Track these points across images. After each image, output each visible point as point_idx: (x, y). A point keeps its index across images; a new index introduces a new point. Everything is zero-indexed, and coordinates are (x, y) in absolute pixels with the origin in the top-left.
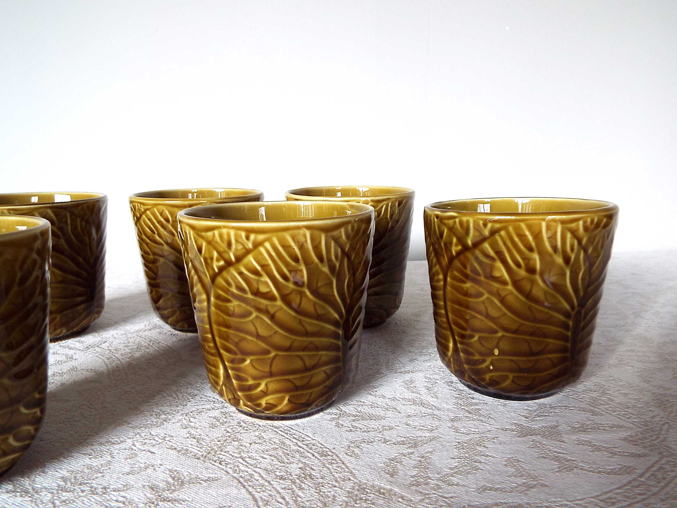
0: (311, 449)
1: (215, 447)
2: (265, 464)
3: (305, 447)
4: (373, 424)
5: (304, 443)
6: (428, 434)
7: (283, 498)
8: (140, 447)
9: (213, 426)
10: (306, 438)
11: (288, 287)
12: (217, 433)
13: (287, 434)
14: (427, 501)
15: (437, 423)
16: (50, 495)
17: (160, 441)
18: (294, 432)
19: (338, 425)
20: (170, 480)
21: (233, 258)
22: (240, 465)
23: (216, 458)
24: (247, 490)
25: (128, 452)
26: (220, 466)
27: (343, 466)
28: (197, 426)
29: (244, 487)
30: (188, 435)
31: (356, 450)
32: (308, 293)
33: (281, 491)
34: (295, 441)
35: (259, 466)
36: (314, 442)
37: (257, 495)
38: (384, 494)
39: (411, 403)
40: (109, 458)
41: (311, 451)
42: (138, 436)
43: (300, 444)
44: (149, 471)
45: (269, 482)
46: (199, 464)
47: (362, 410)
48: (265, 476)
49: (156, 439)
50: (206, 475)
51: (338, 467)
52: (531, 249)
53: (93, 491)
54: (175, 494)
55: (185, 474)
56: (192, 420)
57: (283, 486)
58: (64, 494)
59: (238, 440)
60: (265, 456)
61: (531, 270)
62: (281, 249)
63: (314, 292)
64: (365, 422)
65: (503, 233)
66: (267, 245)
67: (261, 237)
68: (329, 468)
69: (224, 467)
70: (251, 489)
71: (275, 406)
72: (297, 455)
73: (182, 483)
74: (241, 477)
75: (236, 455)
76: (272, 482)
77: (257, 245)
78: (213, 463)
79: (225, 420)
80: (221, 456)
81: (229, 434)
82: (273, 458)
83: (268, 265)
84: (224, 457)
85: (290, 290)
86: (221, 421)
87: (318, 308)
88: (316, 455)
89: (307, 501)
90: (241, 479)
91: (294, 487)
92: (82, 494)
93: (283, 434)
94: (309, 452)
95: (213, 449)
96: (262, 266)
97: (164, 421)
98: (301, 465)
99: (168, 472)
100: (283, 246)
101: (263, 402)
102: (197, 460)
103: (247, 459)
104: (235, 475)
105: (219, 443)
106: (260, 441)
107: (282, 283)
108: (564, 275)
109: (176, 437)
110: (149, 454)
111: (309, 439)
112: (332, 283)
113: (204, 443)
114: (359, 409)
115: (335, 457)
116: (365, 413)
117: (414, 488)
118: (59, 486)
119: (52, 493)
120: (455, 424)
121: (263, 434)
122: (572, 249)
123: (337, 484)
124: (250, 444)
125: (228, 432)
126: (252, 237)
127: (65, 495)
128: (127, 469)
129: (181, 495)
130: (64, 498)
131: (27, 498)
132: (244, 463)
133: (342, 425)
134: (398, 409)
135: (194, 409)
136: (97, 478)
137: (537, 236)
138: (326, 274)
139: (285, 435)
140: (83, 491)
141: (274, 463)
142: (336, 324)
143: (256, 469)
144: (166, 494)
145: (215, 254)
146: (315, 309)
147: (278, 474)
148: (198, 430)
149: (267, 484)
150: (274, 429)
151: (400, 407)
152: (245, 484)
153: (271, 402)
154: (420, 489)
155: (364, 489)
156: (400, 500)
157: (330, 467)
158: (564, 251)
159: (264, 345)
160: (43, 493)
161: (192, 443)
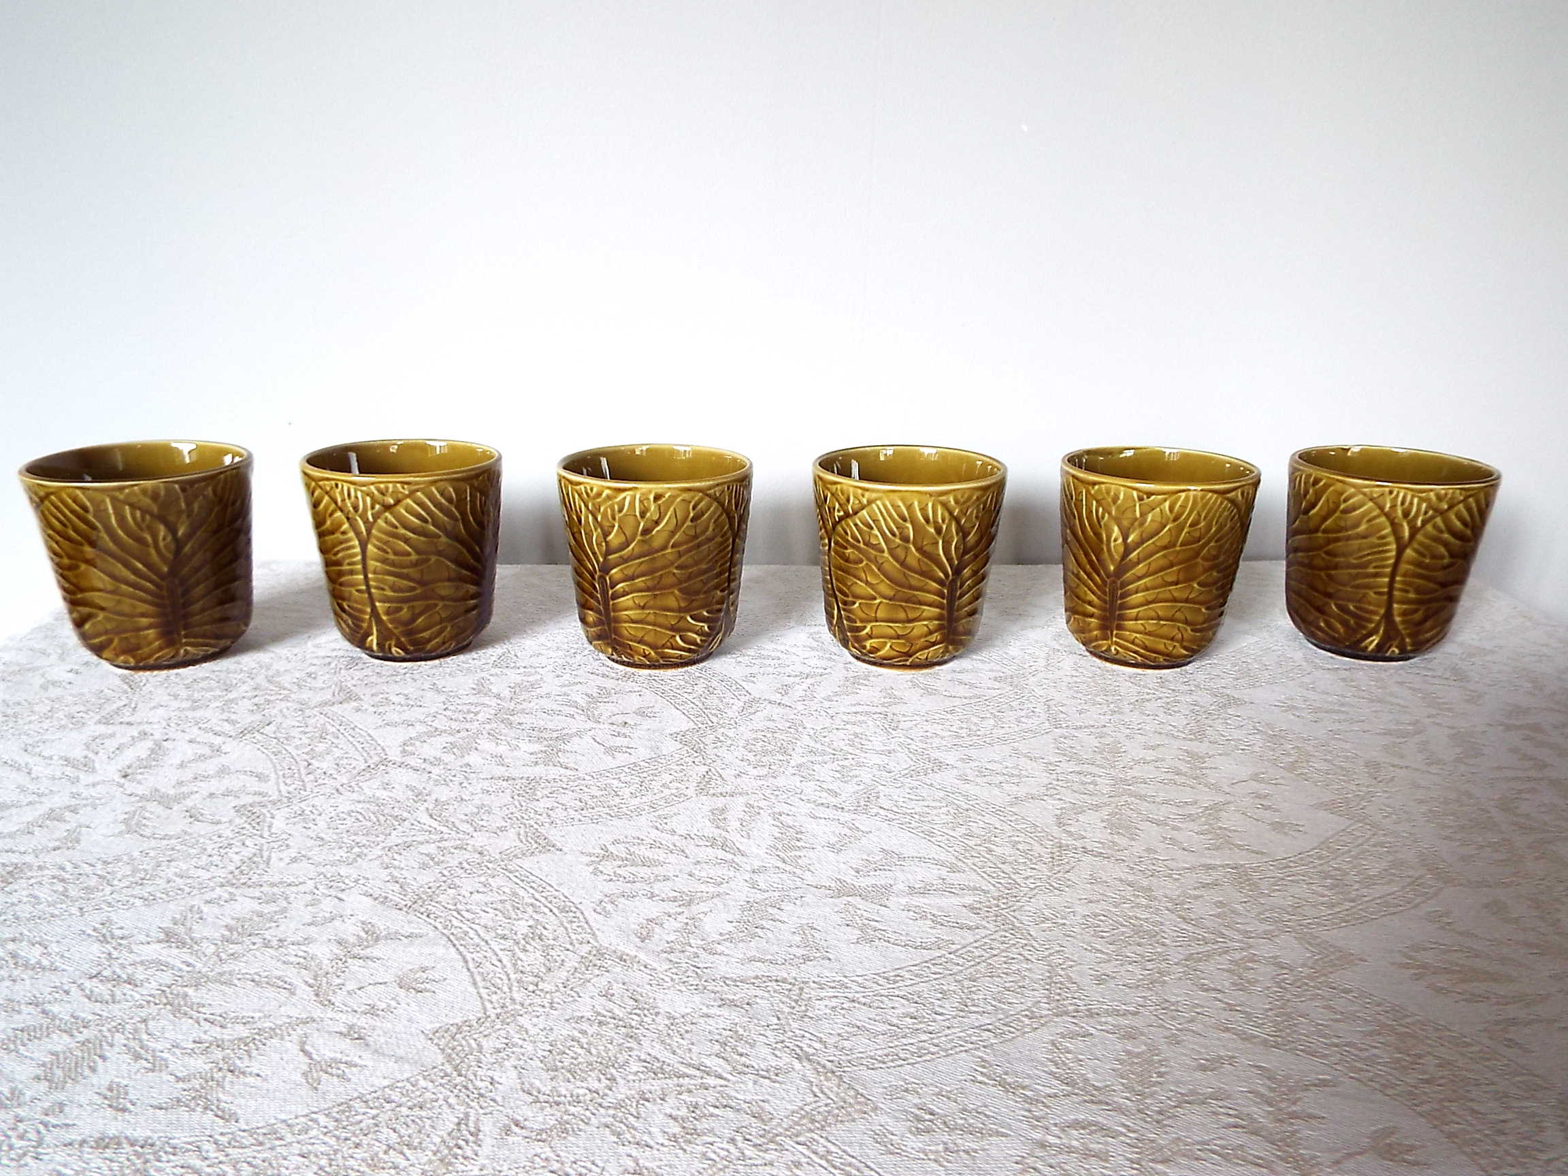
0: (550, 902)
1: (423, 896)
2: (485, 919)
3: (543, 900)
4: (643, 872)
5: (543, 894)
7: (500, 961)
8: (325, 891)
9: (424, 866)
10: (548, 888)
12: (427, 877)
13: (523, 881)
14: (674, 970)
15: (731, 874)
16: (213, 946)
17: (352, 885)
18: (534, 878)
19: (595, 872)
20: (363, 934)
22: (453, 919)
23: (423, 910)
24: (458, 949)
25: (309, 897)
26: (427, 919)
27: (586, 926)
28: (402, 866)
29: (454, 945)
30: (389, 878)
31: (609, 907)
33: (500, 952)
34: (531, 891)
35: (477, 921)
36: (557, 893)
37: (469, 956)
38: (625, 961)
39: (709, 844)
40: (284, 904)
41: (549, 905)
42: (322, 876)
43: (537, 895)
44: (337, 923)
45: (487, 942)
46: (400, 916)
47: (637, 852)
48: (482, 934)
49: (347, 881)
50: (407, 930)
51: (578, 927)
53: (267, 945)
54: (368, 950)
55: (382, 927)
56: (396, 856)
57: (503, 947)
58: (231, 946)
59: (456, 887)
60: (487, 909)
64: (633, 869)
68: (566, 928)
69: (432, 922)
70: (461, 949)
72: (530, 910)
73: (377, 939)
74: (452, 934)
75: (449, 906)
76: (490, 942)
78: (419, 915)
79: (442, 858)
80: (430, 907)
81: (445, 879)
82: (497, 912)
84: (434, 909)
86: (436, 860)
88: (555, 910)
89: (529, 965)
90: (452, 937)
91: (516, 948)
92: (253, 947)
93: (518, 881)
94: (546, 906)
95: (420, 898)
97: (358, 856)
98: (531, 922)
99: (359, 924)
102: (398, 912)
103: (464, 913)
104: (445, 931)
105: (429, 890)
106: (485, 890)
109: (373, 879)
110: (337, 900)
111: (551, 889)
113: (409, 890)
114: (632, 850)
115: (578, 914)
116: (639, 856)
117: (665, 955)
118: (223, 936)
119: (216, 944)
120: (755, 877)
121: (491, 880)
123: (570, 947)
124: (471, 893)
125: (444, 876)
127: (233, 948)
128: (308, 919)
129: (375, 952)
130: (231, 951)
131: (185, 950)
132: (459, 917)
133: (601, 872)
134: (687, 851)
135: (400, 841)
136: (270, 928)
139: (520, 883)
140: (254, 944)
141: (497, 918)
143: (473, 926)
144: (356, 951)
147: (499, 932)
148: (403, 872)
149: (483, 943)
150: (508, 874)
151: (691, 849)
152: (456, 942)
154: (672, 957)
155: (603, 954)
156: (642, 968)
157: (568, 926)
160: (205, 944)
161: (394, 888)
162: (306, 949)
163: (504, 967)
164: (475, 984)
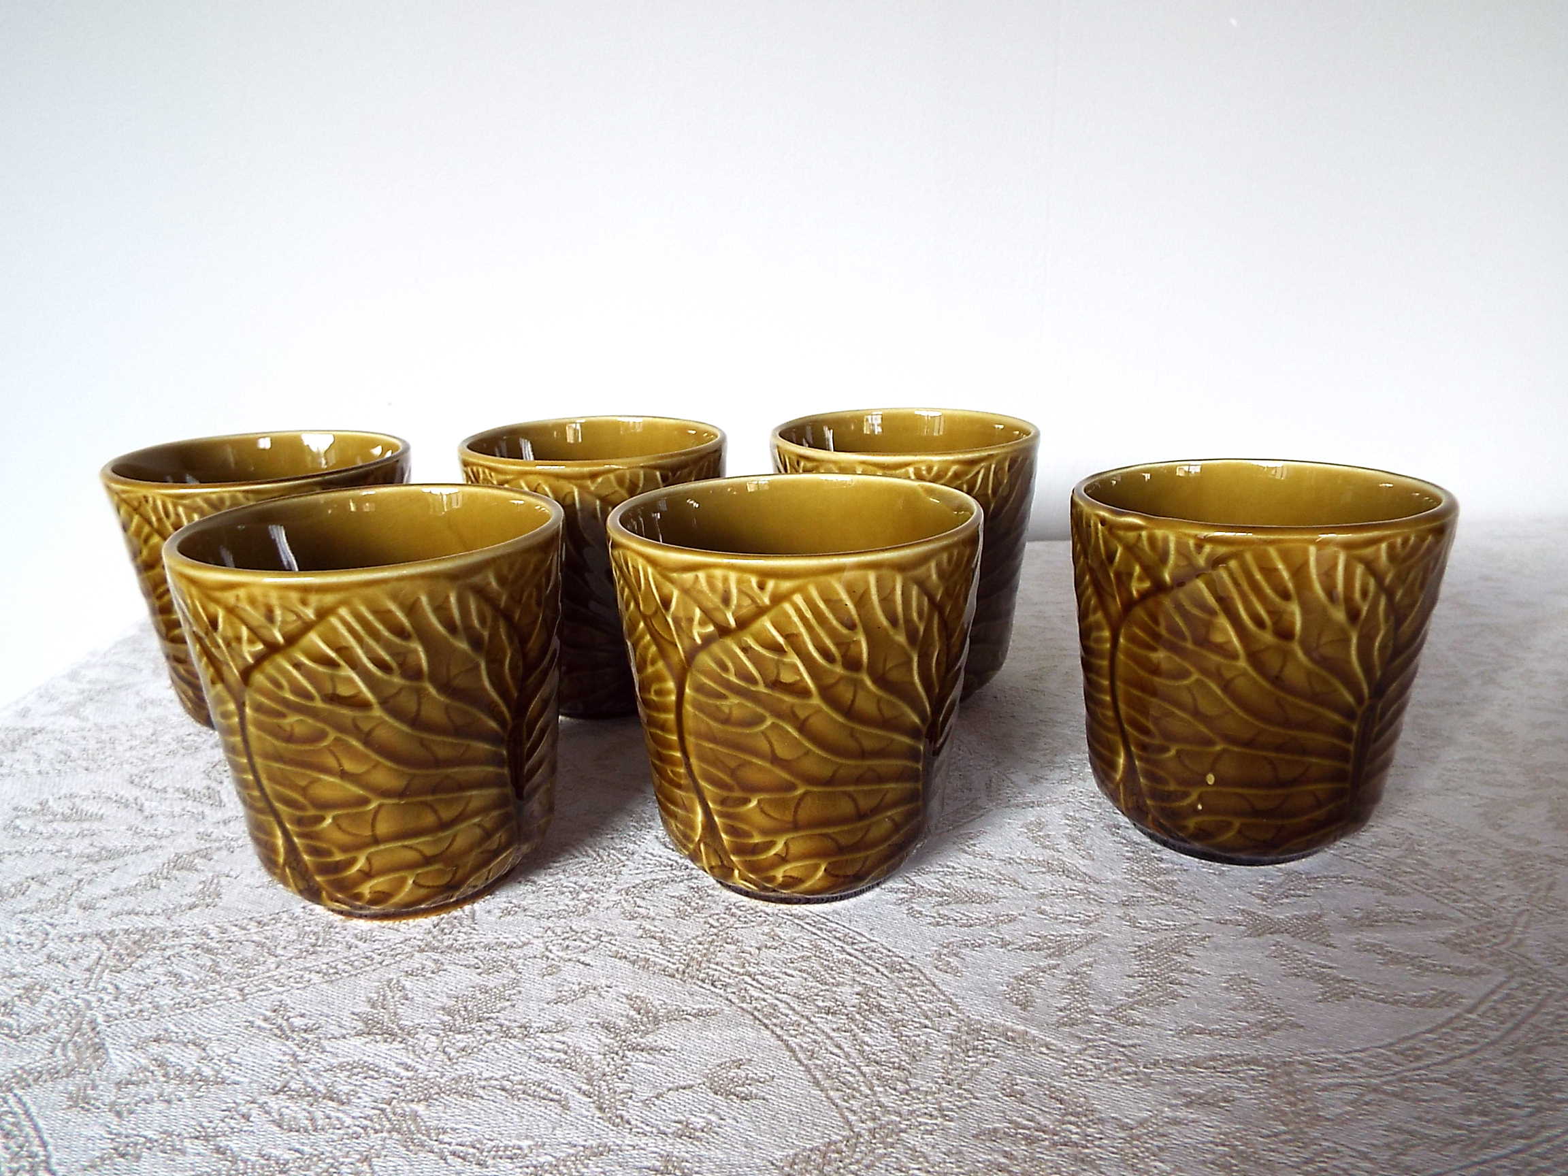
0: (870, 958)
1: (695, 955)
2: (794, 983)
3: (857, 953)
4: (977, 911)
5: (856, 947)
6: (1082, 931)
7: (839, 1047)
8: (560, 954)
9: (682, 915)
10: (859, 938)
11: (832, 672)
12: (692, 928)
13: (821, 929)
14: (1091, 1052)
15: (1098, 910)
16: (433, 1038)
17: (594, 943)
18: (835, 926)
19: (911, 912)
20: (632, 1013)
21: (733, 623)
22: (749, 987)
23: (702, 976)
24: (772, 1032)
25: (544, 964)
26: (713, 989)
27: (935, 990)
28: (652, 914)
29: (766, 1026)
30: (641, 931)
31: (954, 961)
32: (869, 683)
33: (833, 1034)
34: (838, 943)
35: (783, 989)
36: (873, 944)
37: (793, 1042)
38: (1014, 1040)
39: (1044, 870)
40: (512, 974)
41: (870, 962)
42: (550, 933)
43: (848, 948)
44: (592, 997)
45: (808, 1018)
46: (675, 984)
47: (953, 883)
48: (798, 1009)
49: (585, 938)
50: (691, 1005)
51: (926, 992)
52: (1286, 596)
53: (507, 1033)
54: (650, 1038)
55: (657, 1003)
56: (639, 902)
57: (835, 1026)
58: (458, 1037)
59: (735, 942)
60: (790, 972)
61: (1285, 634)
62: (822, 605)
63: (880, 681)
64: (963, 908)
65: (1233, 564)
66: (798, 599)
67: (786, 585)
68: (909, 995)
69: (722, 992)
70: (778, 1031)
71: (800, 881)
72: (848, 970)
73: (656, 1020)
74: (755, 1008)
75: (737, 969)
76: (813, 1019)
77: (777, 599)
78: (700, 983)
79: (701, 903)
80: (711, 972)
81: (715, 931)
82: (805, 975)
83: (798, 635)
84: (717, 973)
85: (837, 677)
86: (693, 904)
87: (884, 707)
88: (882, 969)
89: (882, 1052)
90: (756, 1013)
91: (853, 1027)
92: (489, 1038)
93: (814, 930)
94: (868, 964)
95: (692, 959)
96: (787, 637)
97: (589, 904)
98: (858, 989)
99: (624, 1000)
100: (827, 601)
101: (779, 874)
102: (670, 979)
103: (759, 977)
104: (744, 1005)
105: (700, 947)
106: (775, 944)
107: (822, 667)
108: (1346, 641)
109: (619, 935)
110: (581, 966)
111: (864, 940)
112: (910, 660)
113: (674, 949)
114: (947, 882)
115: (917, 974)
116: (960, 889)
117: (1066, 1029)
118: (443, 1023)
119: (438, 1035)
120: (1131, 911)
121: (777, 930)
122: (1364, 594)
123: (927, 1022)
124: (759, 949)
125: (712, 926)
126: (771, 584)
127: (462, 1040)
128: (550, 994)
129: (659, 1039)
130: (462, 1045)
131: (396, 1044)
132: (754, 983)
133: (920, 913)
134: (1020, 880)
135: (638, 882)
136: (504, 1009)
137: (1299, 572)
138: (900, 645)
139: (819, 932)
140: (489, 1033)
141: (810, 984)
142: (914, 733)
143: (778, 995)
144: (634, 1038)
145: (698, 613)
146: (880, 710)
147: (820, 1004)
148: (656, 923)
149: (805, 1022)
150: (796, 921)
151: (1023, 878)
152: (766, 1021)
153: (794, 874)
155: (978, 1031)
156: (1044, 1050)
157: (911, 991)
158: (1349, 599)
159: (785, 775)
160: (422, 1036)
161: (653, 947)
162: (562, 1039)
163: (848, 1056)
164: (817, 1083)
